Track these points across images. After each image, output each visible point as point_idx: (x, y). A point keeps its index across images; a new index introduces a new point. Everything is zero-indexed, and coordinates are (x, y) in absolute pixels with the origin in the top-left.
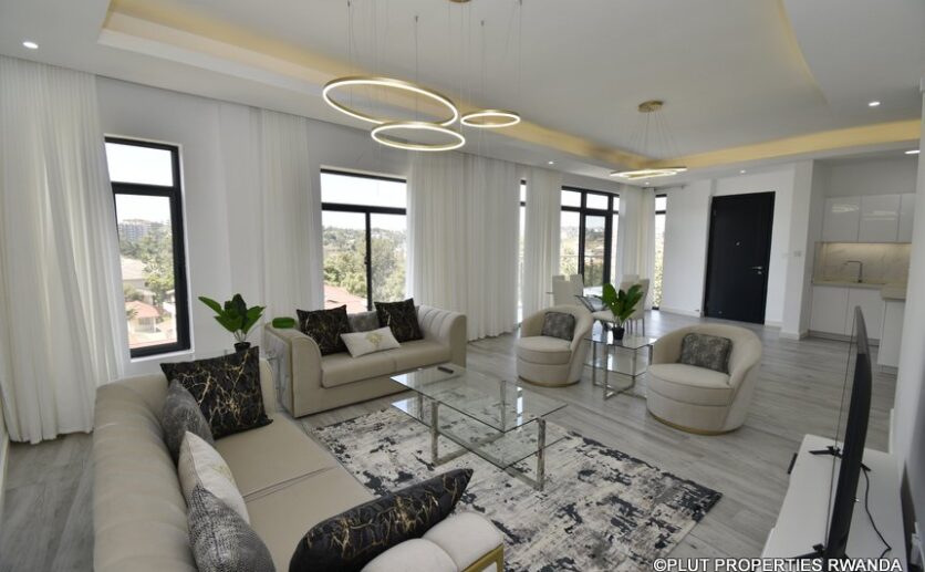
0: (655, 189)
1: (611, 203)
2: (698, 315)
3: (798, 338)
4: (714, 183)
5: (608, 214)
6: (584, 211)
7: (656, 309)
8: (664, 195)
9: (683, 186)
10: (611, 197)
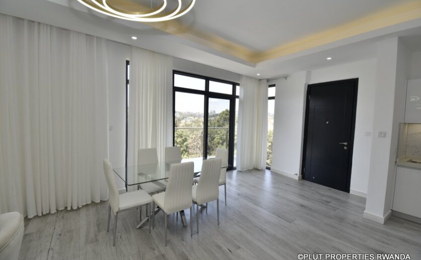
0: (268, 80)
1: (234, 90)
2: (297, 178)
3: (382, 222)
4: (309, 75)
5: (232, 98)
6: (208, 94)
7: (268, 168)
8: (274, 86)
9: (286, 78)
10: (234, 85)
